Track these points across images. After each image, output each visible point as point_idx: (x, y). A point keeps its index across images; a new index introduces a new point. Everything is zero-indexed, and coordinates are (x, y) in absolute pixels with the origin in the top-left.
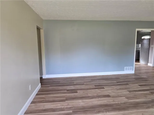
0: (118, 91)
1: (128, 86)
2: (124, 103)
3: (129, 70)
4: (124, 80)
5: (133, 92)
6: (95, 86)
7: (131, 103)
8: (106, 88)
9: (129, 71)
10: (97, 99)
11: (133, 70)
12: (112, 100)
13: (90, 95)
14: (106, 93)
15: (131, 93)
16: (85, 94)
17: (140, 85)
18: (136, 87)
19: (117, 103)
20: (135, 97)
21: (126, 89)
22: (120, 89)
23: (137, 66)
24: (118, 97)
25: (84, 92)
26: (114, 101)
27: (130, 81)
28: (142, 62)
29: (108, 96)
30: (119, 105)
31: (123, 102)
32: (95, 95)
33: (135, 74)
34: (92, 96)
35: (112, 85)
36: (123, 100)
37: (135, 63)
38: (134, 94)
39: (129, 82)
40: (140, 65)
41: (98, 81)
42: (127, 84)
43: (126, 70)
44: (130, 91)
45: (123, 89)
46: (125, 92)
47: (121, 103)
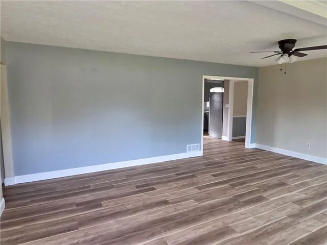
0: (180, 190)
1: (195, 179)
2: (194, 210)
3: (193, 150)
4: (188, 168)
5: (204, 188)
6: (137, 187)
7: (204, 208)
8: (159, 189)
9: (195, 152)
10: (145, 212)
11: (200, 150)
12: (173, 210)
13: (130, 206)
14: (160, 197)
15: (202, 190)
16: (118, 206)
17: (214, 176)
18: (207, 179)
19: (181, 211)
20: (209, 197)
21: (193, 184)
22: (184, 186)
23: (207, 142)
24: (182, 201)
25: (116, 204)
26: (176, 210)
27: (198, 170)
28: (212, 135)
29: (165, 202)
30: (186, 215)
31: (192, 208)
32: (140, 204)
33: (204, 157)
34: (134, 207)
35: (169, 182)
36: (191, 204)
37: (203, 137)
38: (206, 192)
39: (195, 171)
40: (209, 139)
41: (140, 176)
42: (193, 176)
43: (189, 150)
44: (200, 188)
45: (188, 185)
46: (193, 191)
47: (189, 211)
